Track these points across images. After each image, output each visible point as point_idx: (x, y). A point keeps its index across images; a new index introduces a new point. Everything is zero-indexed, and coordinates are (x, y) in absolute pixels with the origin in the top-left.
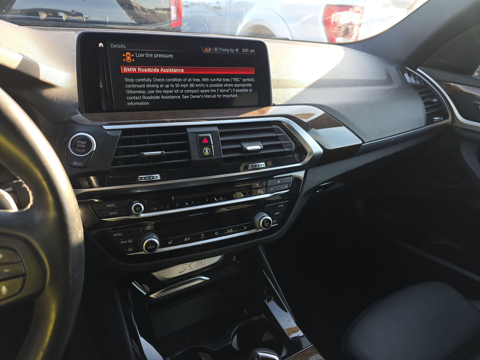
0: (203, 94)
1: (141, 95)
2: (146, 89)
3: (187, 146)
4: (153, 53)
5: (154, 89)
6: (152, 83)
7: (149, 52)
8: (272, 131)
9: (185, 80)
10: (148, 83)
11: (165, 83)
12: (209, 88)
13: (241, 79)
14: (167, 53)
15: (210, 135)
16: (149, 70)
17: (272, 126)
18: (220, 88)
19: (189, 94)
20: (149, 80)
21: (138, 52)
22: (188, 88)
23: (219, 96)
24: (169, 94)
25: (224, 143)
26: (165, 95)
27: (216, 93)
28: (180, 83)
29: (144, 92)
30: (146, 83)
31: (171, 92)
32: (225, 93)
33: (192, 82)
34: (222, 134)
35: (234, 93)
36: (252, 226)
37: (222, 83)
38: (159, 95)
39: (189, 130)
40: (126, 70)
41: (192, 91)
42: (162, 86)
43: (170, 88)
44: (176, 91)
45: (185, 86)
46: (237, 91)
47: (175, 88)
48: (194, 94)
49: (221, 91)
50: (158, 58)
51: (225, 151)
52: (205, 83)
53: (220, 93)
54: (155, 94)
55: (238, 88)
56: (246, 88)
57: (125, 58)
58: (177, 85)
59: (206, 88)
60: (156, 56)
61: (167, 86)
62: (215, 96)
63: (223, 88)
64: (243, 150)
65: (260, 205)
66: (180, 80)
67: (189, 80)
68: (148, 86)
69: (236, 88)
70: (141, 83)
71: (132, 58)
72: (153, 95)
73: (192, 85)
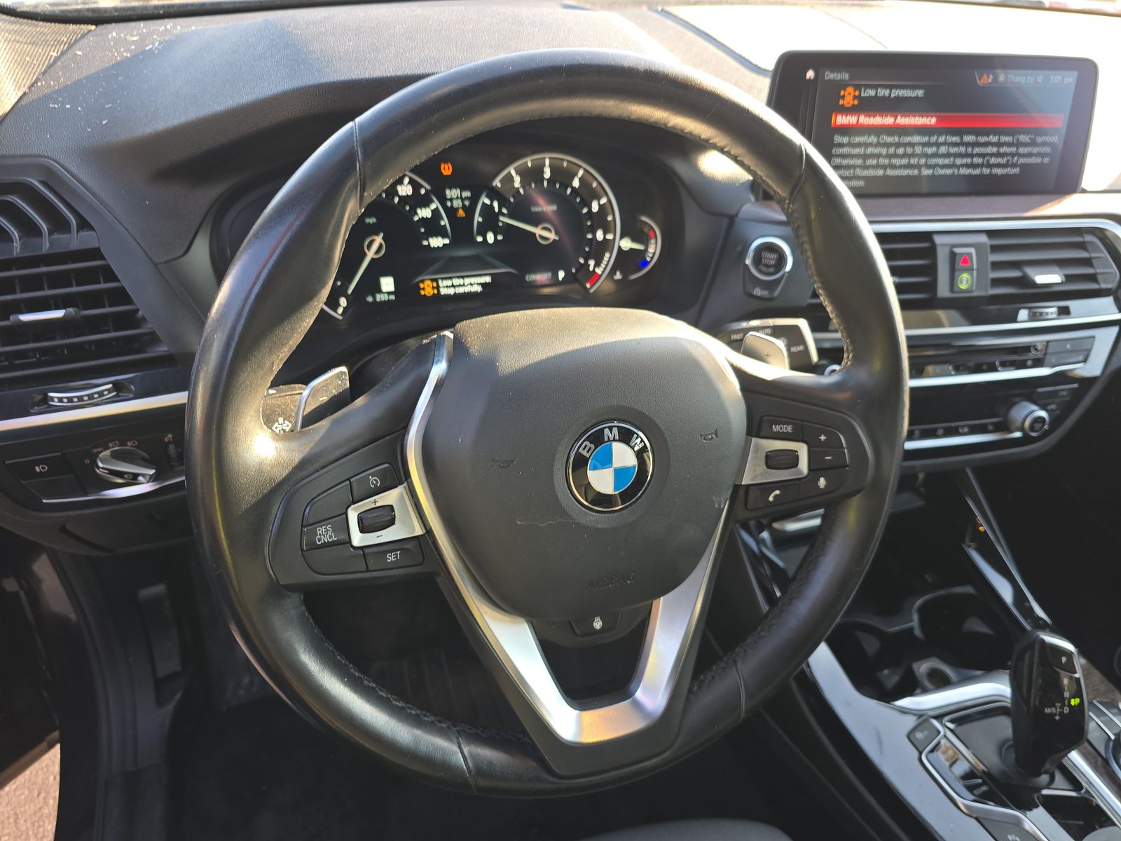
0: (958, 167)
1: (854, 167)
2: (865, 157)
3: (932, 270)
4: (891, 87)
5: (878, 156)
6: (878, 145)
7: (885, 87)
8: (1082, 246)
9: (934, 139)
10: (871, 145)
11: (898, 145)
12: (971, 156)
13: (1033, 137)
14: (914, 88)
15: (972, 250)
16: (877, 120)
17: (1083, 237)
18: (992, 155)
19: (933, 167)
20: (873, 139)
21: (867, 87)
22: (935, 155)
23: (986, 171)
24: (901, 167)
25: (996, 266)
26: (893, 167)
27: (982, 166)
28: (924, 145)
29: (860, 162)
30: (866, 145)
31: (905, 161)
32: (998, 166)
33: (945, 144)
34: (995, 249)
35: (1014, 166)
36: (1004, 427)
37: (999, 145)
38: (884, 167)
39: (938, 240)
40: (841, 120)
41: (941, 161)
42: (892, 150)
43: (905, 155)
44: (914, 161)
45: (930, 150)
46: (1022, 161)
47: (913, 155)
48: (943, 167)
49: (993, 160)
50: (897, 98)
51: (996, 282)
52: (967, 145)
53: (990, 166)
54: (877, 167)
55: (1024, 155)
56: (1038, 155)
57: (843, 97)
58: (918, 150)
59: (967, 155)
60: (895, 93)
61: (901, 151)
62: (978, 171)
63: (998, 155)
64: (1026, 282)
65: (1027, 389)
66: (926, 139)
67: (942, 139)
68: (870, 150)
69: (1020, 155)
70: (859, 145)
71: (855, 97)
72: (874, 167)
73: (943, 150)
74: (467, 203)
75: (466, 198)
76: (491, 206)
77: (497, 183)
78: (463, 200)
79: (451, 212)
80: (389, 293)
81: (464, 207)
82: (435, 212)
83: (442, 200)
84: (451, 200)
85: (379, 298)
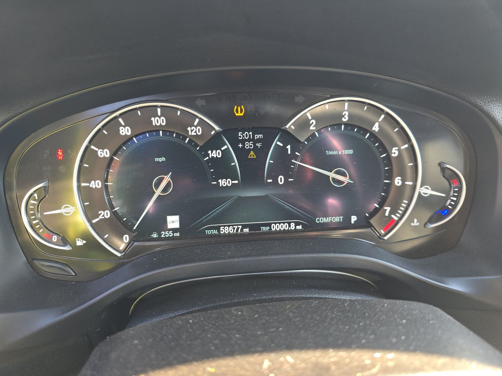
74: (259, 145)
75: (259, 140)
76: (284, 147)
77: (290, 126)
78: (255, 142)
79: (242, 154)
80: (174, 230)
81: (255, 149)
82: (226, 153)
83: (234, 142)
84: (243, 141)
85: (164, 234)
